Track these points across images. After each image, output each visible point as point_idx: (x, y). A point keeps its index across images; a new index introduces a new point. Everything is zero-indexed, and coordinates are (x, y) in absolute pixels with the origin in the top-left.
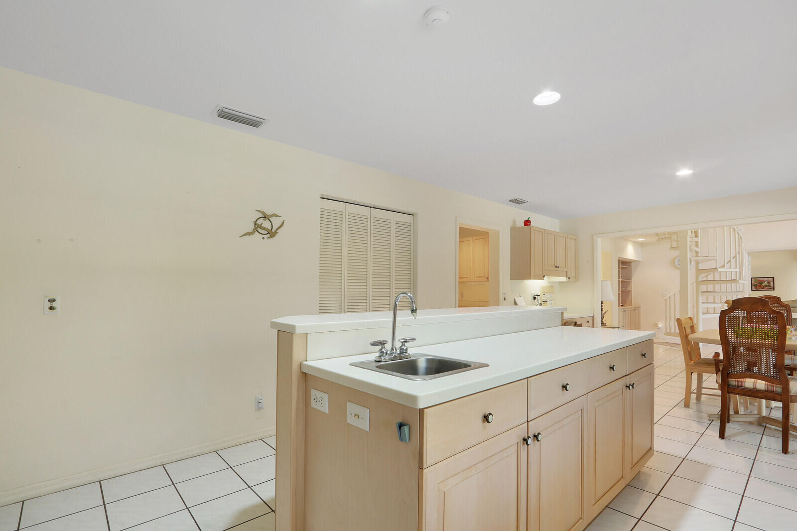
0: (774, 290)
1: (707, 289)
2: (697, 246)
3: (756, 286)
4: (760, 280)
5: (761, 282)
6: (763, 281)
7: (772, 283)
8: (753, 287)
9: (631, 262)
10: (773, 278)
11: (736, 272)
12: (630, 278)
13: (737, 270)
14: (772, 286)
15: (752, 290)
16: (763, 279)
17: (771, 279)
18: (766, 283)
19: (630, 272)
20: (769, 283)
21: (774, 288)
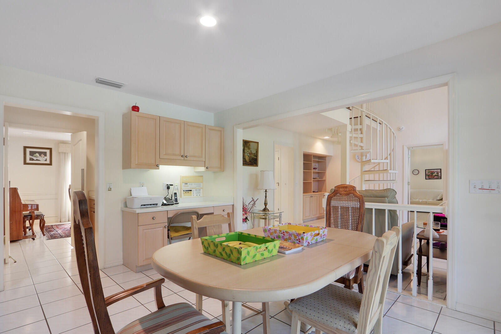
0: (441, 179)
1: (369, 179)
2: (362, 142)
3: (429, 176)
4: (431, 171)
5: (432, 173)
6: (433, 172)
7: (440, 174)
8: (427, 177)
9: (326, 157)
10: (441, 169)
11: (387, 163)
12: (325, 169)
13: (388, 161)
14: (440, 175)
15: (426, 179)
16: (433, 170)
17: (439, 170)
18: (435, 174)
19: (325, 164)
20: (437, 173)
21: (441, 177)
